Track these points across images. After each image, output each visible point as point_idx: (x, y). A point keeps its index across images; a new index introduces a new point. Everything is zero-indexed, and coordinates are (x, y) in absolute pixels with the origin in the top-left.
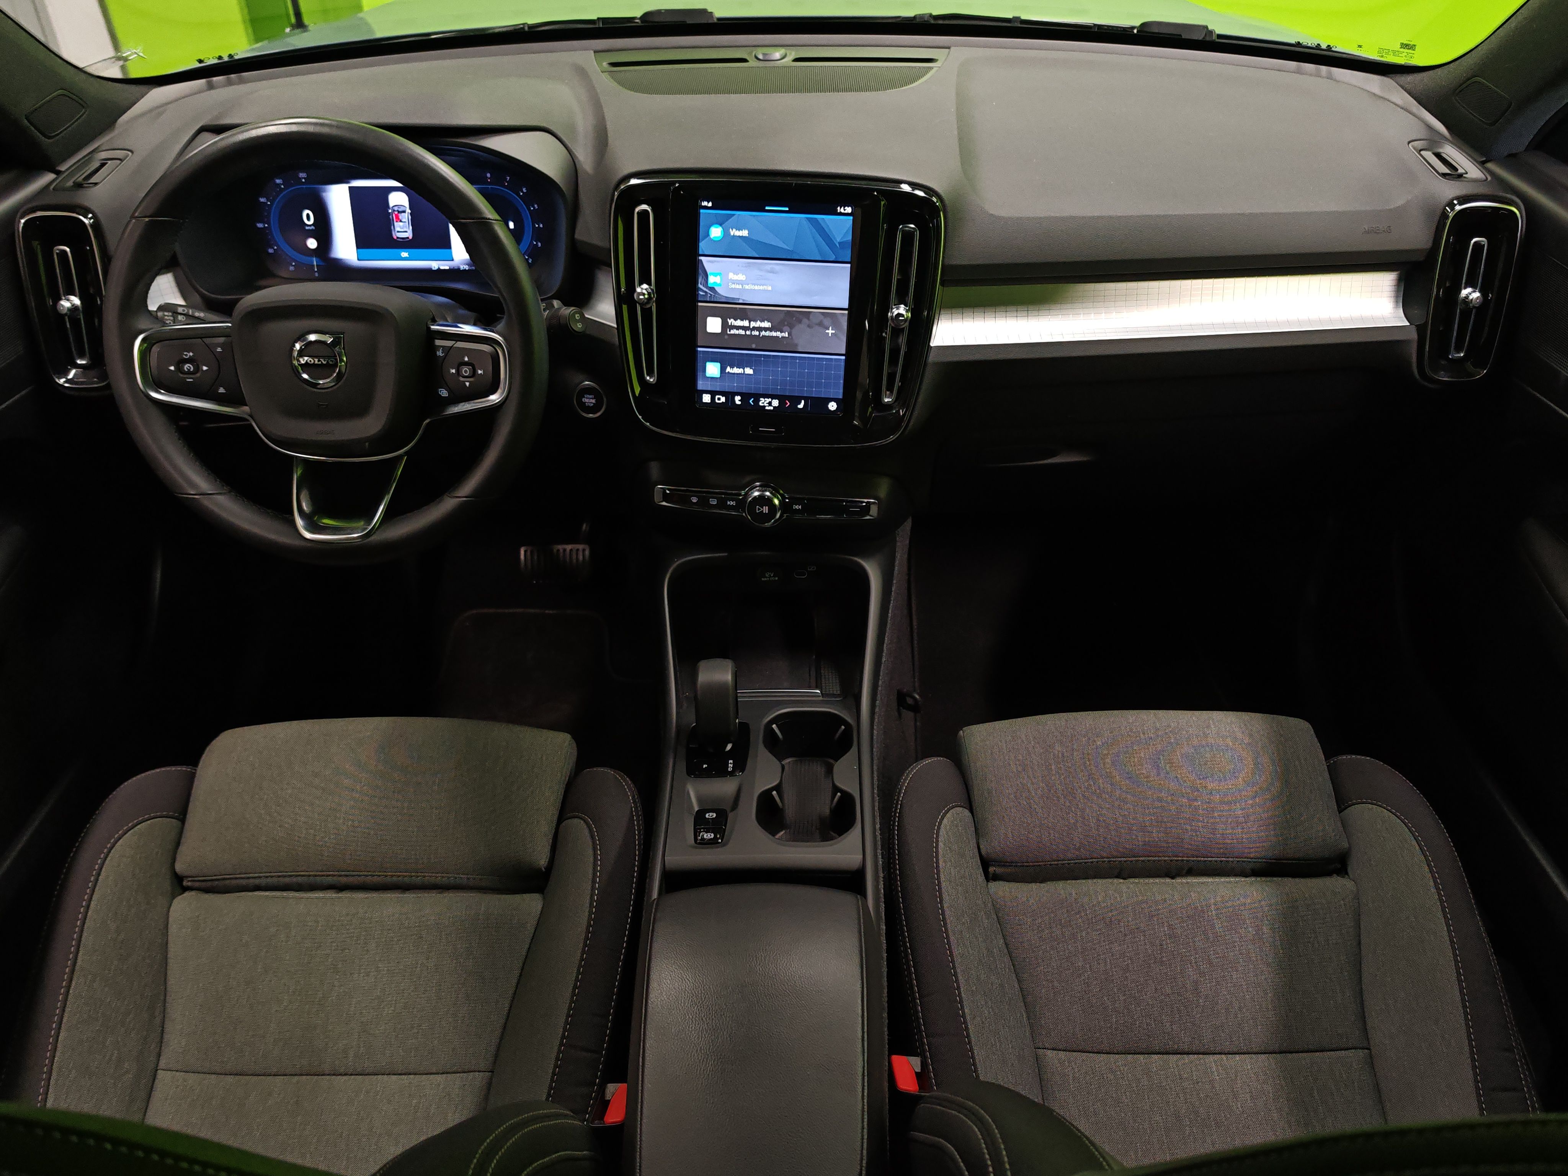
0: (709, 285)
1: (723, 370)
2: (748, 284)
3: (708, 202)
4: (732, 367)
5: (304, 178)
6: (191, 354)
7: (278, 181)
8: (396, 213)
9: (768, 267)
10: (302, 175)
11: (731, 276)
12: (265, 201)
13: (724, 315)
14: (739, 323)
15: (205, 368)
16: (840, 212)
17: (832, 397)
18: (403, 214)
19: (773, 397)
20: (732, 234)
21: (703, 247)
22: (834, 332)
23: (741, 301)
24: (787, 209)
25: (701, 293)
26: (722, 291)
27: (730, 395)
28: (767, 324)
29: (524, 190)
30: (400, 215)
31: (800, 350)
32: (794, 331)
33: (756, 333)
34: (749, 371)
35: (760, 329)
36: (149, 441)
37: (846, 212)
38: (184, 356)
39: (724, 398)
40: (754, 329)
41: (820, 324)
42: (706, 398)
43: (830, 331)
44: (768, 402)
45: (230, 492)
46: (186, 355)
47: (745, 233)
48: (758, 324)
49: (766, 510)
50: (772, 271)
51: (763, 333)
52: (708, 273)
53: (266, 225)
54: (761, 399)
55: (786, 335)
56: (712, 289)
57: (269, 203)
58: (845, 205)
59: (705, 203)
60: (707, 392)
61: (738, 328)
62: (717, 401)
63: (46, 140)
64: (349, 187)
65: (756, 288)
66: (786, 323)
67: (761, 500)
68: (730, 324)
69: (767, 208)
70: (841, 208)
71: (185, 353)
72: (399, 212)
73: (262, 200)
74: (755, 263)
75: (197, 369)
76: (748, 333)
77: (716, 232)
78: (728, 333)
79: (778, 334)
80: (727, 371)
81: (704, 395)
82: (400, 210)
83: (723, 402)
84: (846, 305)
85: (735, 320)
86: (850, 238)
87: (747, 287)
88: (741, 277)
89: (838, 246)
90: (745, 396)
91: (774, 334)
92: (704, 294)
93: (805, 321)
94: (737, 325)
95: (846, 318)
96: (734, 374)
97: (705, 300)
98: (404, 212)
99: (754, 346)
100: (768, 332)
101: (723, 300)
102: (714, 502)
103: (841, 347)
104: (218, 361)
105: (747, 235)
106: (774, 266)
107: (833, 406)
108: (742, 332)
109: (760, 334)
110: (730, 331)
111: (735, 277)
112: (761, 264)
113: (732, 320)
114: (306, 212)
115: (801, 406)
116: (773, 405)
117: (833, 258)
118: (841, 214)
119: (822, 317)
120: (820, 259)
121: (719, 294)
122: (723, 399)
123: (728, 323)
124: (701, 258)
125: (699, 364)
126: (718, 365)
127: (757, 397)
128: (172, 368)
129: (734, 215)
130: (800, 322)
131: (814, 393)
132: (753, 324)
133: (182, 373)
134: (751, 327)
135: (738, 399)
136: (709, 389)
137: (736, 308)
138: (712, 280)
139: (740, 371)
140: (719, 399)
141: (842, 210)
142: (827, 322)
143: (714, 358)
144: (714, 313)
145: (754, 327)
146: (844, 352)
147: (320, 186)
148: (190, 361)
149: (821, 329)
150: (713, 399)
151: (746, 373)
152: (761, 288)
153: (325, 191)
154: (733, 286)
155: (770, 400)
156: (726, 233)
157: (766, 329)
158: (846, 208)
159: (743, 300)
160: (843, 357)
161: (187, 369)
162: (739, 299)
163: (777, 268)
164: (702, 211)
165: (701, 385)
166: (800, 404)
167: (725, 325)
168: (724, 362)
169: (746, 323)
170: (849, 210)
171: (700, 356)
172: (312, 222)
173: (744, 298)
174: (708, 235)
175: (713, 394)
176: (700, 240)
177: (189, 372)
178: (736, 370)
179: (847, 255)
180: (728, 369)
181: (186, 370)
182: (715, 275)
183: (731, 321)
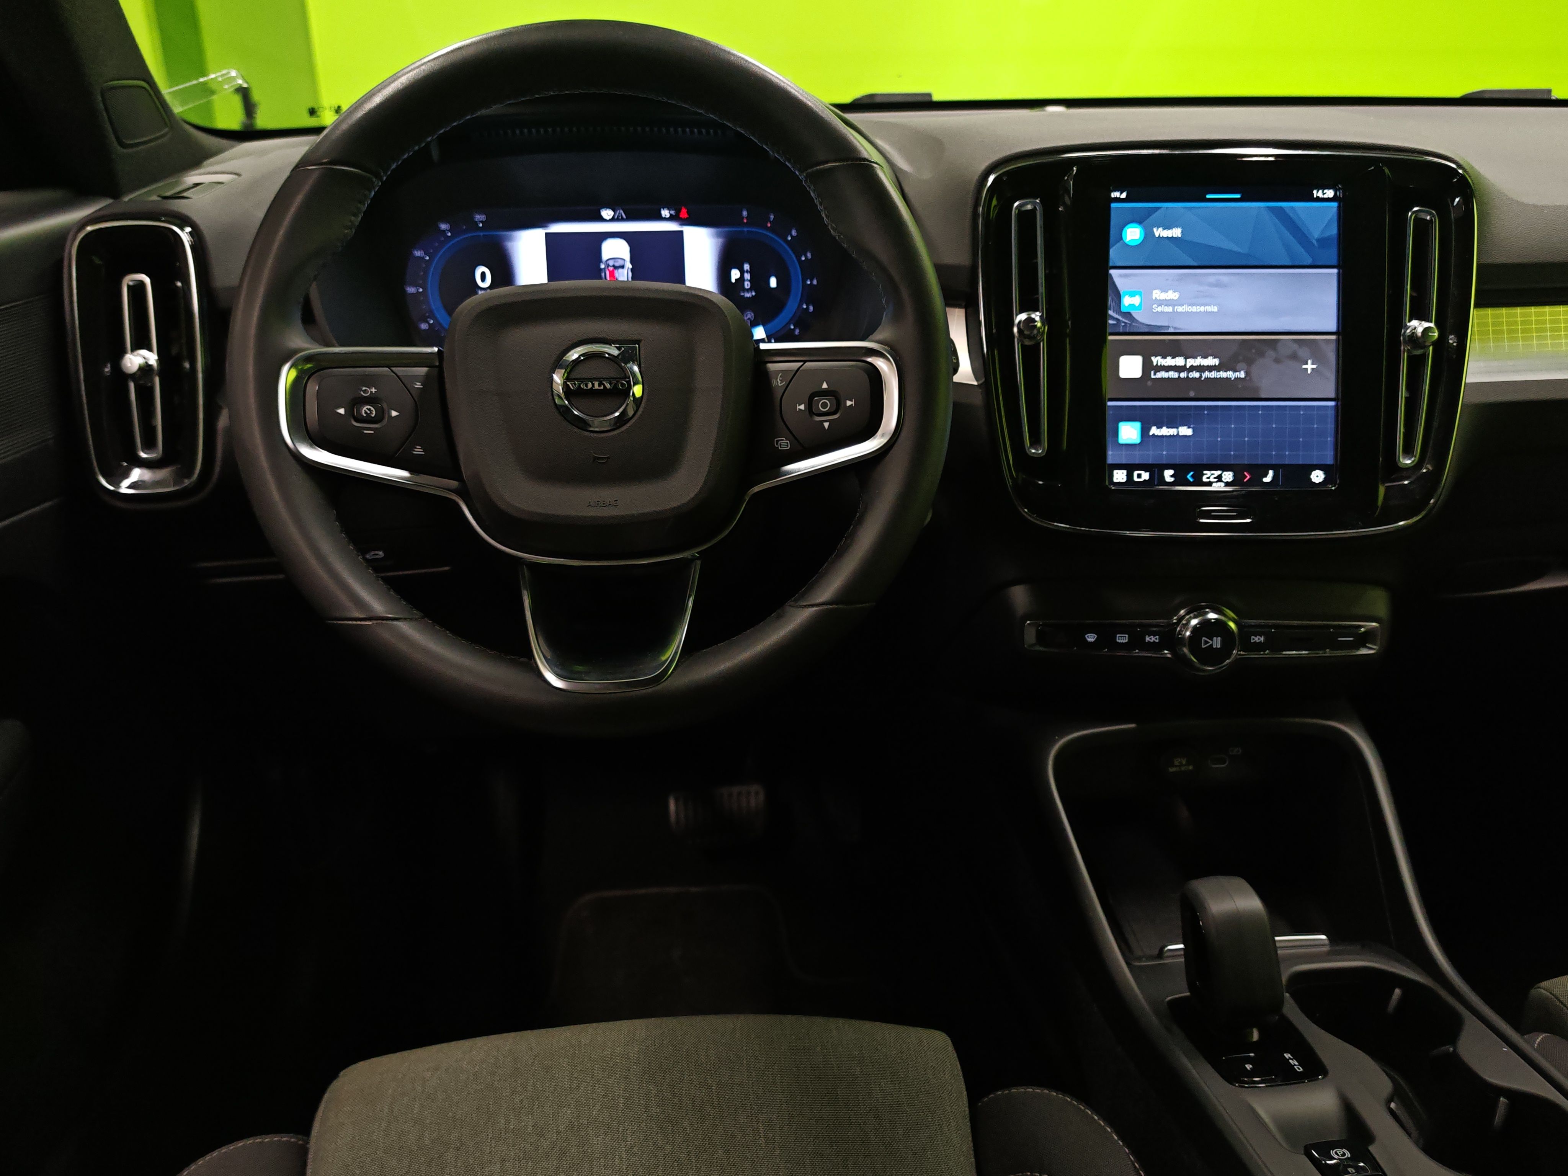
0: (1123, 309)
1: (1145, 431)
2: (1182, 305)
3: (1121, 193)
4: (1159, 427)
5: (482, 222)
6: (374, 390)
7: (443, 226)
8: (611, 269)
9: (1212, 279)
10: (479, 217)
11: (1157, 294)
12: (423, 255)
13: (1146, 351)
14: (1169, 361)
15: (394, 413)
16: (1318, 197)
17: (1315, 463)
18: (620, 270)
19: (1225, 468)
20: (1157, 235)
21: (1114, 254)
22: (1314, 366)
23: (1171, 330)
24: (1238, 196)
25: (1111, 322)
26: (1143, 318)
27: (1155, 470)
28: (1212, 361)
29: (794, 233)
30: (616, 271)
31: (1263, 396)
32: (1255, 369)
33: (1196, 375)
34: (1185, 431)
35: (1201, 369)
36: (293, 530)
37: (1325, 196)
38: (362, 393)
39: (1148, 474)
40: (1193, 368)
41: (1294, 357)
42: (1120, 476)
43: (1310, 366)
44: (1216, 475)
45: (423, 618)
46: (365, 391)
47: (1176, 232)
48: (1199, 361)
49: (1217, 643)
50: (1218, 285)
51: (1207, 374)
52: (1121, 293)
53: (421, 290)
54: (1205, 472)
55: (1242, 375)
56: (1128, 315)
57: (427, 258)
58: (1324, 187)
59: (1115, 194)
60: (1120, 467)
61: (1168, 369)
62: (1136, 479)
63: (119, 148)
64: (547, 234)
65: (1195, 309)
66: (1241, 358)
67: (1206, 628)
68: (1155, 364)
69: (1208, 196)
70: (1318, 192)
71: (364, 388)
72: (615, 267)
73: (418, 253)
74: (1195, 275)
75: (382, 415)
76: (1183, 375)
77: (1133, 234)
78: (1153, 377)
79: (1230, 374)
80: (1151, 434)
81: (1115, 472)
82: (617, 264)
83: (1145, 480)
84: (1332, 326)
85: (1164, 357)
86: (1334, 231)
87: (1180, 309)
88: (1172, 295)
89: (1316, 244)
90: (1181, 471)
91: (1223, 374)
92: (1115, 322)
93: (1271, 353)
94: (1166, 365)
95: (1333, 346)
96: (1162, 436)
97: (1117, 331)
98: (623, 267)
99: (1192, 394)
100: (1213, 373)
101: (1146, 330)
102: (1122, 639)
103: (1328, 387)
104: (416, 403)
105: (1180, 236)
106: (1221, 277)
107: (1317, 476)
108: (1173, 375)
109: (1201, 376)
110: (1155, 374)
111: (1163, 296)
112: (1201, 274)
113: (1159, 358)
114: (480, 269)
115: (1268, 479)
116: (1223, 479)
117: (1309, 262)
118: (1319, 199)
119: (1295, 346)
120: (1290, 264)
121: (1137, 321)
122: (1145, 476)
123: (1152, 362)
124: (1112, 272)
125: (1109, 426)
126: (1138, 425)
127: (1198, 469)
128: (342, 411)
129: (1159, 208)
130: (1262, 354)
131: (1289, 457)
132: (1191, 362)
133: (357, 420)
134: (1188, 367)
135: (1168, 475)
136: (1124, 462)
137: (1164, 340)
138: (1128, 302)
139: (1172, 432)
140: (1139, 476)
141: (1320, 194)
142: (1303, 352)
143: (1130, 416)
144: (1131, 350)
145: (1192, 366)
146: (1332, 395)
147: (504, 233)
148: (371, 400)
149: (1292, 364)
150: (1130, 476)
151: (1181, 434)
152: (1202, 309)
153: (510, 239)
154: (1159, 309)
155: (1219, 472)
156: (1148, 234)
157: (1210, 368)
158: (1325, 191)
159: (1175, 328)
160: (1332, 403)
161: (366, 413)
162: (1168, 327)
163: (1225, 279)
164: (1113, 205)
165: (1112, 456)
166: (1266, 476)
167: (1147, 366)
168: (1147, 419)
169: (1179, 361)
170: (1330, 193)
171: (1109, 413)
172: (487, 283)
173: (1175, 326)
174: (1121, 238)
175: (1130, 469)
176: (1111, 245)
177: (368, 420)
178: (1165, 431)
179: (1332, 255)
180: (1154, 431)
181: (365, 415)
182: (1132, 295)
183: (1157, 360)
